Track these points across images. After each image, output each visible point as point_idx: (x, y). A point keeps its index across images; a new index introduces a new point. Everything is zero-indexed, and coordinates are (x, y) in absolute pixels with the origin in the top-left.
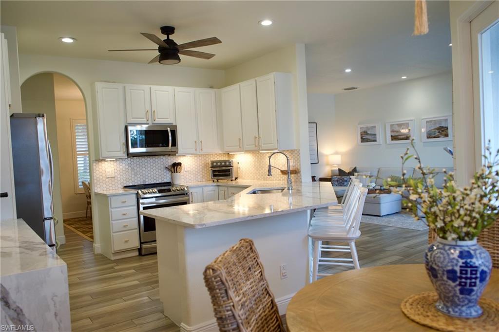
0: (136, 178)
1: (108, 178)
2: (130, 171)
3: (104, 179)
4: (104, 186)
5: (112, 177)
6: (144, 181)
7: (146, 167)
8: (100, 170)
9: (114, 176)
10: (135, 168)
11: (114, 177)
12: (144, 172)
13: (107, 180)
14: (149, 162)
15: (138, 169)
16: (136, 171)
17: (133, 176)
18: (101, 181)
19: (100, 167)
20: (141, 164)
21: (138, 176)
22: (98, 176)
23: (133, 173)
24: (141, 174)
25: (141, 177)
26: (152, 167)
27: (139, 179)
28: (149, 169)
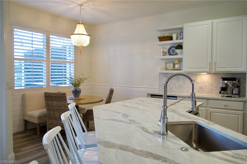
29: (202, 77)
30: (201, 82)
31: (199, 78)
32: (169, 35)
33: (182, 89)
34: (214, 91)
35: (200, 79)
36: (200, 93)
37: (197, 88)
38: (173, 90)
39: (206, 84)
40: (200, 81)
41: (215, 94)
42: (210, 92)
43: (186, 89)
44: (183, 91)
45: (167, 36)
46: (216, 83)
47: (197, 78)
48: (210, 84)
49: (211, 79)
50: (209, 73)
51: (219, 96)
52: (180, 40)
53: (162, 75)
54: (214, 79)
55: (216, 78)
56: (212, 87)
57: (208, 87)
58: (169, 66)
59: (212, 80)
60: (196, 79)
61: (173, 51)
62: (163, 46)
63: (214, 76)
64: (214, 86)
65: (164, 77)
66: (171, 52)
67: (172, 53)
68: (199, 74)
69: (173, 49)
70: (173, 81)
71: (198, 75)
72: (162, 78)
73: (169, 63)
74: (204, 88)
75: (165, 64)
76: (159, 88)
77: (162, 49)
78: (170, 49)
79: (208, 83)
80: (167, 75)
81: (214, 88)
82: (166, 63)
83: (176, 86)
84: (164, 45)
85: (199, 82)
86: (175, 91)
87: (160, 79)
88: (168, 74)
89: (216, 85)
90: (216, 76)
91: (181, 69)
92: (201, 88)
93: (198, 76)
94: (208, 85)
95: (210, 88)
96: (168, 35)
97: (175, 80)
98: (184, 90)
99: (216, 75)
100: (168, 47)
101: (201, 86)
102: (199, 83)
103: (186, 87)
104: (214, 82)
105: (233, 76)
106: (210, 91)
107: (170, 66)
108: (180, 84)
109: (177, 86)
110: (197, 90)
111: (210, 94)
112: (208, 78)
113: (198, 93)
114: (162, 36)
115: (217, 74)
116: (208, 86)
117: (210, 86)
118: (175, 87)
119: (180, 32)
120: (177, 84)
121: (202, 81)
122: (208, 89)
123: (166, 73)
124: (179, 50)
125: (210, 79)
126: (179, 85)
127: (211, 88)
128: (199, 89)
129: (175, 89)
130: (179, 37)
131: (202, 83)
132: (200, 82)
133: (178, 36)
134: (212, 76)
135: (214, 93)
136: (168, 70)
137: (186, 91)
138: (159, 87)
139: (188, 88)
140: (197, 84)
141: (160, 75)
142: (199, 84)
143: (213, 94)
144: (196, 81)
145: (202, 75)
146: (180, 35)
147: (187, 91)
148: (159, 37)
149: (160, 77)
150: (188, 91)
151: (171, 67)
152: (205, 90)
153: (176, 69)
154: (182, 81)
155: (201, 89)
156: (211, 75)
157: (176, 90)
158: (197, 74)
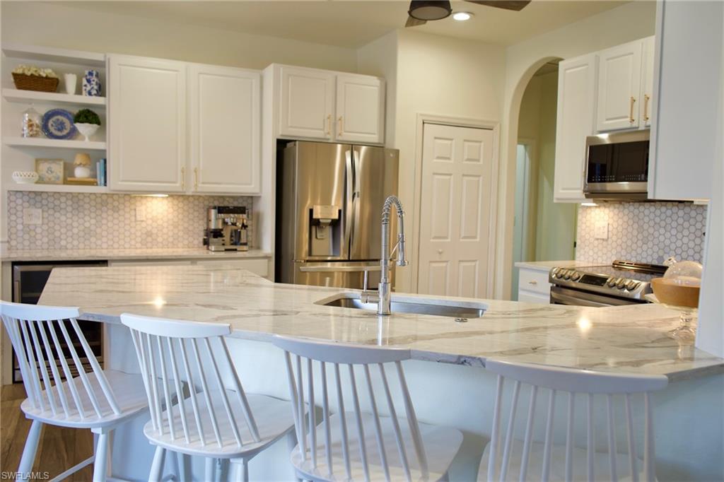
0: (645, 247)
1: (597, 239)
2: (635, 233)
3: (592, 240)
4: (591, 253)
5: (603, 240)
6: (661, 258)
7: (669, 227)
8: (588, 224)
9: (605, 237)
10: (646, 226)
11: (607, 240)
12: (662, 238)
13: (596, 242)
14: (675, 217)
15: (651, 230)
16: (645, 234)
17: (640, 243)
18: (587, 243)
19: (588, 217)
20: (657, 220)
21: (650, 244)
22: (583, 234)
23: (640, 237)
24: (656, 241)
25: (656, 249)
26: (680, 228)
27: (650, 252)
28: (674, 232)
29: (149, 204)
30: (147, 219)
31: (143, 208)
32: (53, 75)
33: (93, 239)
34: (180, 239)
35: (146, 210)
36: (147, 248)
37: (139, 234)
38: (63, 243)
39: (160, 222)
40: (146, 216)
41: (183, 248)
42: (172, 242)
43: (104, 239)
44: (97, 246)
45: (47, 78)
46: (186, 219)
47: (137, 209)
48: (171, 222)
49: (174, 211)
50: (173, 195)
51: (201, 252)
52: (90, 97)
53: (22, 198)
54: (180, 211)
55: (186, 208)
56: (176, 231)
57: (165, 231)
58: (50, 170)
59: (176, 213)
60: (135, 210)
61: (60, 127)
62: (28, 106)
63: (179, 202)
64: (181, 228)
65: (26, 205)
66: (52, 129)
67: (55, 129)
68: (141, 197)
69: (58, 120)
70: (63, 218)
71: (139, 198)
72: (19, 208)
73: (46, 160)
74: (157, 234)
75: (34, 162)
76: (8, 242)
77: (27, 115)
78: (47, 117)
79: (165, 219)
80: (38, 198)
81: (181, 234)
82: (37, 161)
83: (71, 230)
84: (30, 104)
85: (142, 219)
86: (69, 246)
87: (13, 211)
88: (44, 196)
89: (186, 225)
90: (186, 202)
91: (96, 182)
92: (149, 234)
93: (138, 204)
94: (165, 225)
95: (171, 234)
96: (50, 73)
97: (69, 215)
98: (99, 242)
99: (184, 199)
100: (43, 110)
101: (149, 228)
102: (142, 221)
103: (104, 233)
104: (180, 216)
105: (223, 203)
106: (171, 239)
107: (52, 172)
108: (87, 225)
109: (75, 231)
110: (139, 239)
111: (172, 248)
112: (165, 207)
113: (140, 248)
114: (29, 73)
115: (188, 199)
116: (167, 228)
117: (171, 228)
118: (70, 234)
119: (87, 73)
120: (75, 224)
121: (149, 216)
122: (165, 237)
123: (34, 192)
124: (91, 125)
125: (171, 210)
126: (82, 228)
127: (174, 234)
128: (144, 236)
129: (70, 240)
130: (84, 88)
131: (150, 222)
132: (144, 219)
133: (81, 83)
134: (176, 202)
135: (180, 245)
136: (45, 183)
137: (105, 246)
138: (9, 237)
139: (110, 237)
140: (138, 223)
141: (13, 198)
142: (144, 223)
143: (178, 248)
144: (135, 216)
145: (149, 199)
146: (89, 81)
147: (109, 246)
148: (15, 75)
149: (12, 205)
150: (110, 243)
151: (54, 174)
152: (160, 239)
153: (76, 179)
154: (93, 215)
155: (148, 236)
156: (174, 199)
157: (71, 243)
158: (135, 197)
